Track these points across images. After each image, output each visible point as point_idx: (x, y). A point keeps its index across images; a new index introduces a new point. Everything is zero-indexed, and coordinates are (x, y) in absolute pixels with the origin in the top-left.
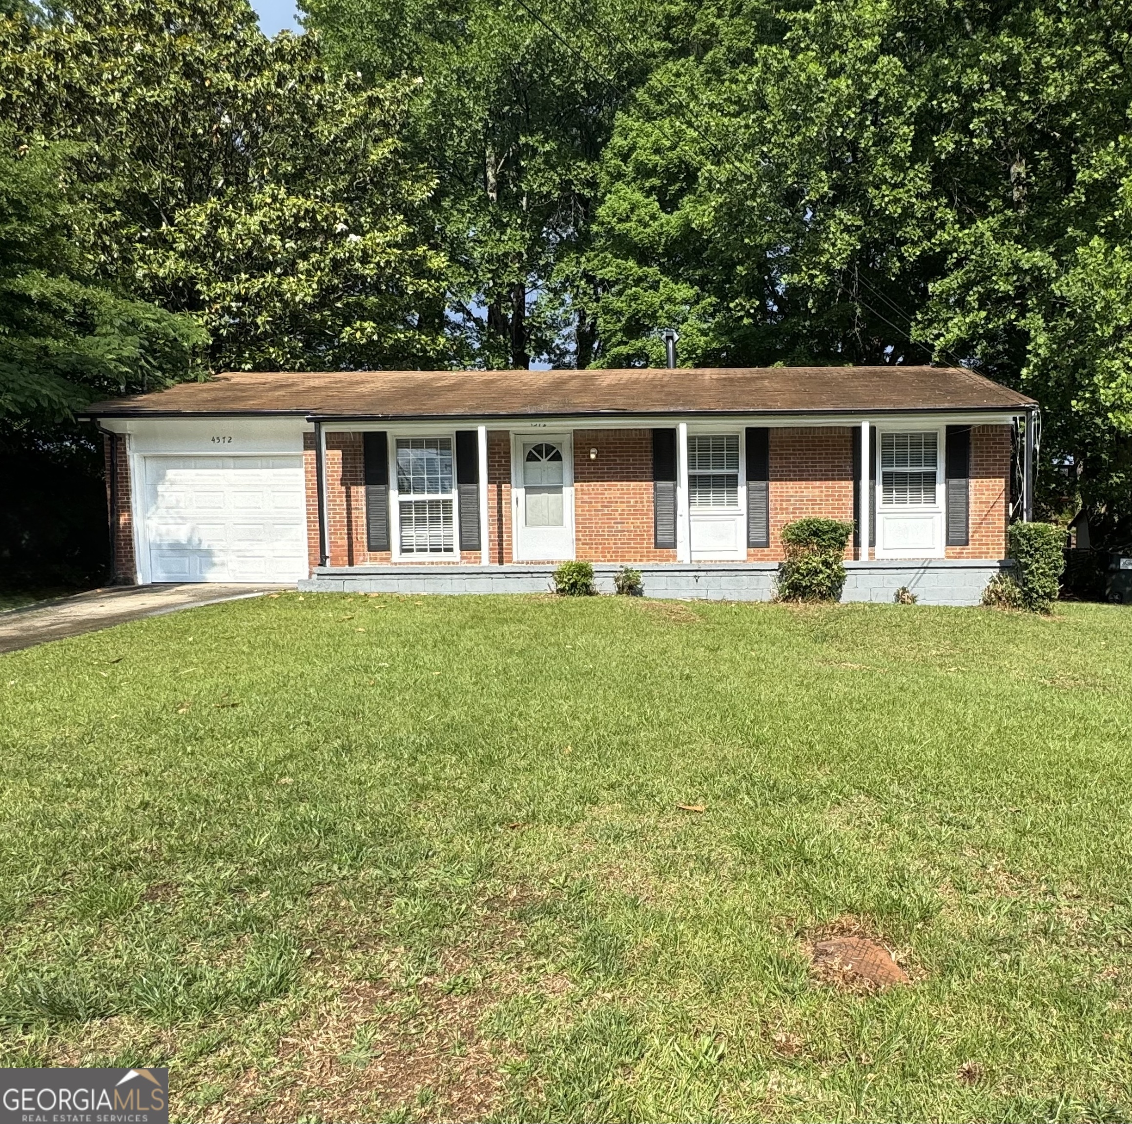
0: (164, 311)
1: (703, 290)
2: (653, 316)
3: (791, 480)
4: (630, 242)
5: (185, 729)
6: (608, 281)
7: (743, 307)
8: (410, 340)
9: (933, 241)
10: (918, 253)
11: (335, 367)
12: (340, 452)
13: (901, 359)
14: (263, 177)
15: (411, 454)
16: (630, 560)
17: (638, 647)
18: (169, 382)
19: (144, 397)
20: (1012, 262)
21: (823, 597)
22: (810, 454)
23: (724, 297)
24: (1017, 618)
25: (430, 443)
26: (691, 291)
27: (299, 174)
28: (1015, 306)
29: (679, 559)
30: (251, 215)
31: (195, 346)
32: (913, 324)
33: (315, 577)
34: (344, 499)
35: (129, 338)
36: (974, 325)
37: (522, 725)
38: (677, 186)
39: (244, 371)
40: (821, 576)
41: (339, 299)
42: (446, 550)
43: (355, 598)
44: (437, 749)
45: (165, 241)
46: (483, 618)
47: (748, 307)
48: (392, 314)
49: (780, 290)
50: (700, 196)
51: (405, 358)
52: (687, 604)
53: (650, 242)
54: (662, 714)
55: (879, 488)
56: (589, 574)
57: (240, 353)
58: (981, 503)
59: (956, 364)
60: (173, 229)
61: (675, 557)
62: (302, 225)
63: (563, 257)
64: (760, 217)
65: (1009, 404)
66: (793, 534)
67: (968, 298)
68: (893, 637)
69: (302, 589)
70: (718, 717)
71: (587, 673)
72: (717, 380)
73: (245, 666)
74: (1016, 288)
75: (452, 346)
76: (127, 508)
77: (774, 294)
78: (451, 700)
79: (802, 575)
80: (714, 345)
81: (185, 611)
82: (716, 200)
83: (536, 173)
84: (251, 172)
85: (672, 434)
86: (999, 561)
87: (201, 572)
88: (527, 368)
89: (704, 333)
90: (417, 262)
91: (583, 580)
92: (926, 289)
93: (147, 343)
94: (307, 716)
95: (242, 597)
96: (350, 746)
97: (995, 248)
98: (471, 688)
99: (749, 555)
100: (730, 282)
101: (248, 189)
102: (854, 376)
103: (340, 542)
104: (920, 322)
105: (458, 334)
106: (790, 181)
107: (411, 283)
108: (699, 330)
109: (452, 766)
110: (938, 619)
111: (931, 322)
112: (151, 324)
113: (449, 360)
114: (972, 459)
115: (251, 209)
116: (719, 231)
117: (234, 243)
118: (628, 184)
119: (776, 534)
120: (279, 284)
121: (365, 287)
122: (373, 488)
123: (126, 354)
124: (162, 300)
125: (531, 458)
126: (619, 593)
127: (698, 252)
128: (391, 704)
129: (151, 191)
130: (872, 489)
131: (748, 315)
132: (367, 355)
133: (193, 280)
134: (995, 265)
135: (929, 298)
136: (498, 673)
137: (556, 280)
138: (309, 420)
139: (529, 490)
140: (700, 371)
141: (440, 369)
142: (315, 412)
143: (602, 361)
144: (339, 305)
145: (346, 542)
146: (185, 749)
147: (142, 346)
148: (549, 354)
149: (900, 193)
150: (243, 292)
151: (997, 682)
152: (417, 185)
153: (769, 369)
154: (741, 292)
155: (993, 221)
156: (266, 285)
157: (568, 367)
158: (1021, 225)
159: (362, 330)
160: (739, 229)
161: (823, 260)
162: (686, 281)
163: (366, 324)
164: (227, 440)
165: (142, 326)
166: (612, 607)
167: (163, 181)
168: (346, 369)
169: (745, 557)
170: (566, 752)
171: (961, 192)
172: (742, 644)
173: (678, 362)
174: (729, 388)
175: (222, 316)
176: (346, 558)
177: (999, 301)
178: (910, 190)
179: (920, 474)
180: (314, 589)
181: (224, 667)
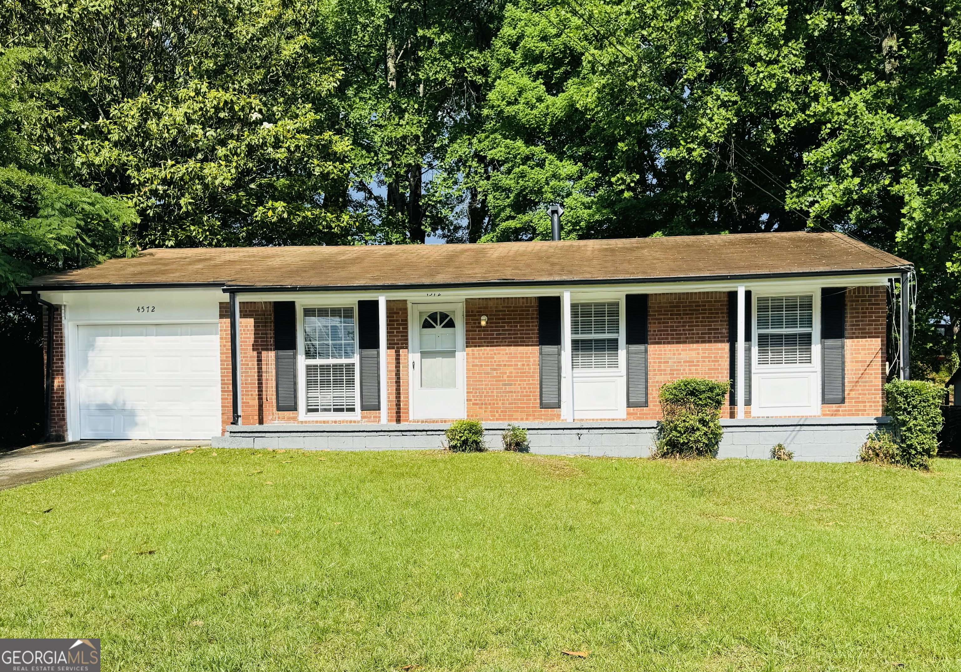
0: (98, 195)
1: (585, 165)
2: (539, 192)
3: (669, 343)
4: (518, 123)
5: (107, 575)
6: (498, 161)
7: (624, 181)
8: (316, 218)
9: (807, 112)
10: (793, 125)
11: (248, 242)
12: (252, 320)
13: (776, 226)
14: (188, 74)
15: (317, 322)
16: (517, 419)
17: (525, 499)
18: (101, 258)
19: (79, 271)
20: (885, 130)
21: (700, 453)
22: (686, 318)
23: (605, 171)
24: (895, 474)
25: (335, 312)
26: (575, 167)
27: (219, 70)
28: (888, 172)
29: (562, 418)
30: (177, 108)
31: (124, 226)
32: (788, 192)
33: (227, 434)
34: (256, 363)
35: (67, 219)
36: (848, 192)
37: (416, 571)
38: (563, 69)
39: (167, 247)
40: (698, 433)
41: (253, 180)
42: (349, 410)
43: (264, 454)
44: (338, 594)
45: (102, 132)
46: (381, 473)
47: (628, 181)
48: (300, 194)
49: (659, 163)
50: (584, 79)
51: (312, 234)
52: (570, 459)
53: (537, 123)
54: (547, 563)
55: (755, 349)
56: (479, 432)
57: (164, 232)
58: (857, 362)
59: (831, 229)
60: (108, 122)
61: (559, 415)
62: (222, 115)
63: (457, 139)
64: (640, 96)
65: (884, 266)
66: (671, 394)
67: (842, 166)
68: (769, 491)
69: (215, 445)
70: (600, 567)
71: (477, 524)
72: (600, 250)
73: (162, 516)
74: (890, 155)
75: (354, 222)
76: (61, 372)
77: (653, 168)
78: (351, 548)
79: (680, 432)
80: (597, 217)
81: (109, 466)
82: (598, 81)
83: (432, 63)
84: (178, 69)
85: (556, 302)
86: (876, 419)
87: (124, 430)
88: (423, 242)
89: (588, 207)
90: (323, 146)
91: (474, 438)
92: (801, 158)
93: (82, 223)
94: (217, 562)
95: (161, 453)
96: (257, 592)
97: (868, 117)
98: (370, 537)
99: (628, 414)
100: (612, 158)
101: (174, 84)
102: (732, 243)
103: (251, 403)
104: (795, 190)
105: (361, 211)
106: (669, 61)
107: (318, 165)
108: (583, 204)
109: (351, 610)
110: (815, 474)
111: (806, 189)
112: (87, 207)
113: (352, 235)
114: (848, 319)
115: (177, 102)
116: (601, 110)
117: (161, 132)
118: (517, 69)
119: (655, 395)
120: (202, 169)
121: (276, 170)
122: (281, 353)
123: (64, 233)
124: (97, 185)
125: (426, 325)
126: (506, 449)
127: (581, 131)
128: (295, 552)
129: (90, 89)
130: (748, 350)
131: (629, 188)
132: (278, 231)
133: (124, 166)
134: (869, 135)
135: (804, 167)
136: (395, 523)
137: (450, 160)
138: (224, 291)
139: (425, 354)
140: (582, 242)
141: (345, 244)
142: (230, 283)
143: (491, 235)
144: (253, 186)
145: (256, 402)
146: (106, 593)
147: (78, 226)
148: (443, 229)
149: (775, 69)
150: (169, 177)
151: (877, 537)
152: (325, 77)
153: (648, 239)
154: (622, 167)
155: (867, 93)
156: (190, 170)
157: (460, 241)
158: (894, 95)
159: (274, 209)
160: (621, 108)
161: (701, 134)
162: (570, 157)
163: (277, 204)
164: (151, 309)
165: (79, 209)
166: (500, 463)
167: (101, 80)
168: (260, 244)
169: (624, 416)
170: (457, 598)
171: (834, 67)
172: (622, 497)
173: (563, 234)
174: (610, 258)
175: (149, 198)
176: (256, 417)
177: (874, 167)
178: (784, 66)
179: (795, 335)
180: (227, 445)
181: (143, 517)
